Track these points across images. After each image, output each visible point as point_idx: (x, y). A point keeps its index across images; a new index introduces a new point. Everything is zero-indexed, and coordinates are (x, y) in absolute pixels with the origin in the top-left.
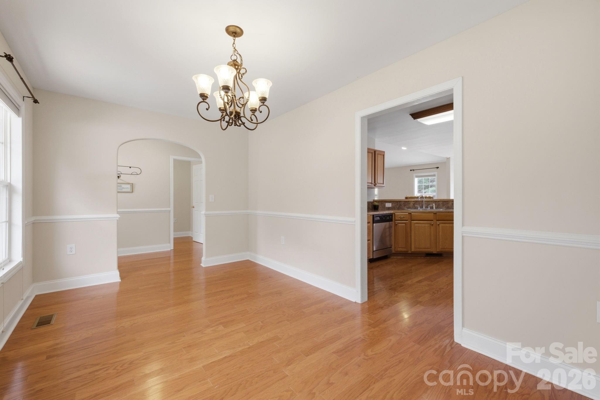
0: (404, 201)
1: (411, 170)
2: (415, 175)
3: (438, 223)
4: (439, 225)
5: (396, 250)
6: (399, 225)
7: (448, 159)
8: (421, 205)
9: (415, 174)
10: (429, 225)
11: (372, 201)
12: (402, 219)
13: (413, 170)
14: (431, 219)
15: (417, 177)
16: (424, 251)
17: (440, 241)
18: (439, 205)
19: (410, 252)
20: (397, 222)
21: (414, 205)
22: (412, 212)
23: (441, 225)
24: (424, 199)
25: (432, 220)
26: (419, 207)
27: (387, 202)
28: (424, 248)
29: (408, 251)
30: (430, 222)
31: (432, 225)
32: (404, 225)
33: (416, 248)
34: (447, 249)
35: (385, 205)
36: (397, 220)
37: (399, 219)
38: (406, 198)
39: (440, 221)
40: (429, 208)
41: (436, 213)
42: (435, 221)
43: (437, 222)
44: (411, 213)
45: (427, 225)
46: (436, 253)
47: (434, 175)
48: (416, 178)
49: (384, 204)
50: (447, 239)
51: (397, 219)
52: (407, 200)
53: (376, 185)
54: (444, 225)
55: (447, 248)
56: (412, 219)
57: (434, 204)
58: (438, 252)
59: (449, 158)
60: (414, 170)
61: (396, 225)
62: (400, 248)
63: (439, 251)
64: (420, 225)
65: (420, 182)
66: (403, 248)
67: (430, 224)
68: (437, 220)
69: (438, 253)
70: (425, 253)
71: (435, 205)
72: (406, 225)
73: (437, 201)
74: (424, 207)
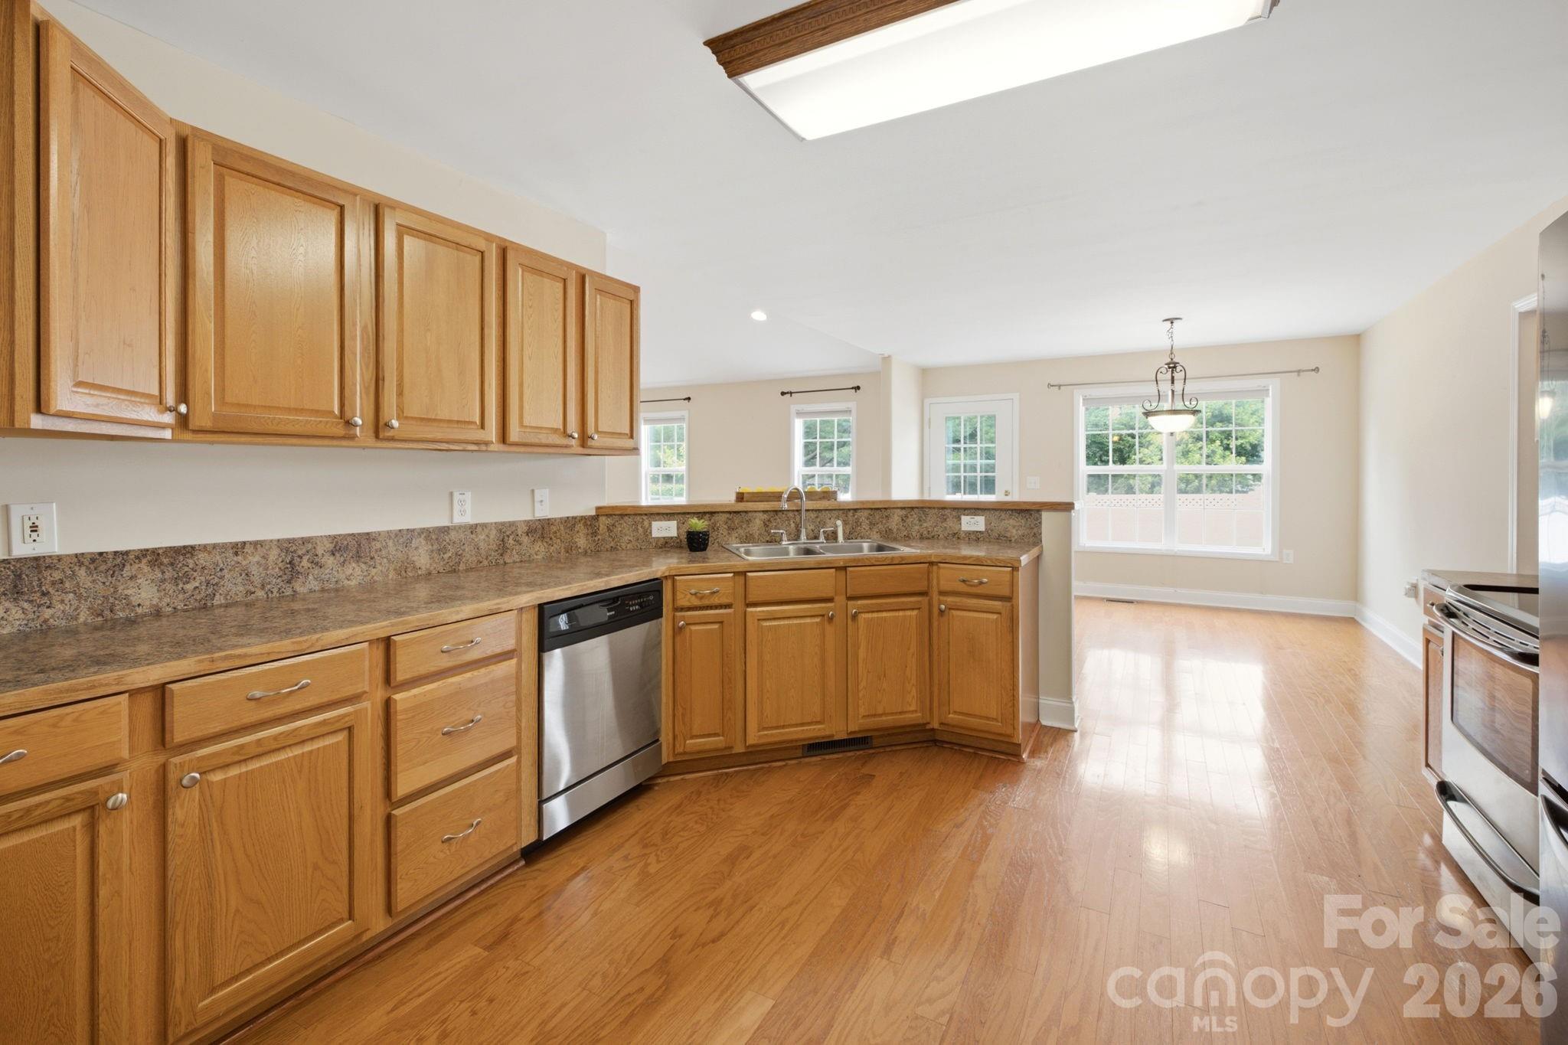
0: (730, 512)
1: (783, 394)
2: (794, 408)
3: (853, 607)
4: (855, 617)
5: (680, 750)
6: (693, 628)
7: (887, 360)
8: (793, 525)
9: (795, 404)
10: (818, 620)
11: (593, 513)
12: (706, 602)
13: (788, 393)
14: (824, 595)
15: (799, 414)
16: (795, 737)
17: (861, 688)
18: (858, 523)
19: (739, 749)
20: (683, 618)
21: (766, 525)
22: (752, 564)
23: (863, 615)
24: (808, 504)
25: (830, 600)
26: (785, 537)
27: (658, 514)
28: (799, 722)
29: (731, 748)
30: (823, 605)
31: (831, 619)
32: (716, 626)
33: (765, 729)
34: (884, 718)
35: (647, 532)
36: (682, 609)
37: (696, 602)
38: (740, 497)
39: (860, 602)
40: (822, 539)
41: (845, 568)
42: (840, 600)
43: (850, 603)
44: (744, 573)
45: (808, 620)
46: (845, 737)
47: (848, 412)
48: (797, 418)
49: (646, 523)
50: (885, 676)
51: (683, 602)
52: (741, 506)
53: (590, 443)
54: (875, 615)
55: (884, 714)
56: (751, 598)
57: (839, 523)
58: (851, 733)
59: (889, 357)
60: (791, 393)
61: (677, 631)
62: (697, 737)
63: (857, 729)
64: (782, 622)
65: (809, 431)
66: (709, 735)
67: (823, 616)
68: (850, 598)
69: (851, 737)
70: (803, 745)
71: (845, 523)
72: (722, 629)
73: (849, 510)
74: (803, 537)
